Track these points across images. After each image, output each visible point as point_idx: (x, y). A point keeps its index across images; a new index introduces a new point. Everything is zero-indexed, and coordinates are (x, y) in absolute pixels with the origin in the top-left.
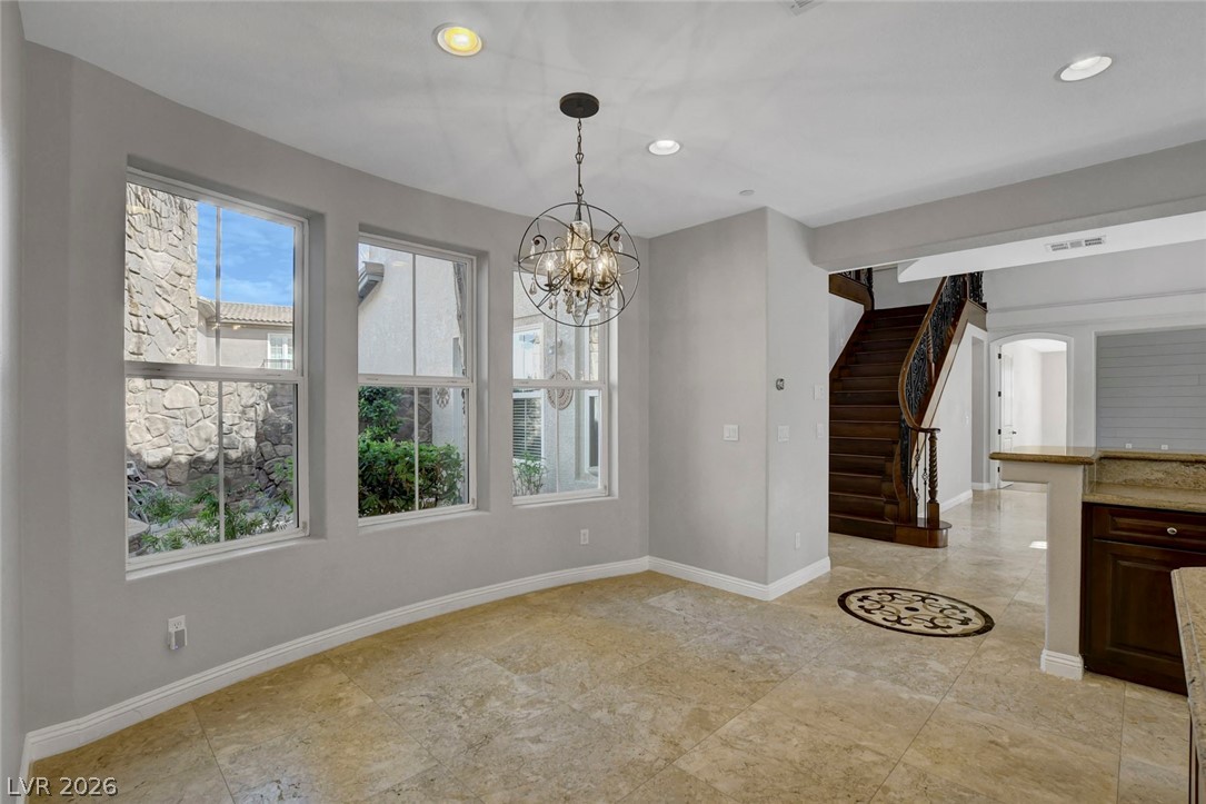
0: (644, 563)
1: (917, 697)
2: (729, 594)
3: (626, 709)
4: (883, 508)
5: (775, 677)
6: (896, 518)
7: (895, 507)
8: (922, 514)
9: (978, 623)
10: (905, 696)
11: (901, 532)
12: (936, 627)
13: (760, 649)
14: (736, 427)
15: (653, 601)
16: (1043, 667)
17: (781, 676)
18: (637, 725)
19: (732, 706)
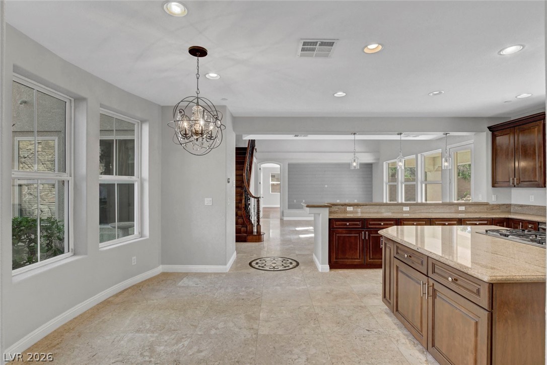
0: (160, 269)
1: (301, 288)
2: (211, 273)
3: (221, 325)
4: (241, 229)
5: (258, 296)
6: (246, 232)
7: (245, 228)
8: (255, 230)
9: (295, 264)
10: (298, 289)
11: (249, 238)
12: (285, 267)
13: (243, 289)
14: (211, 199)
15: (180, 284)
16: (320, 270)
17: (259, 295)
18: (232, 329)
19: (256, 310)
